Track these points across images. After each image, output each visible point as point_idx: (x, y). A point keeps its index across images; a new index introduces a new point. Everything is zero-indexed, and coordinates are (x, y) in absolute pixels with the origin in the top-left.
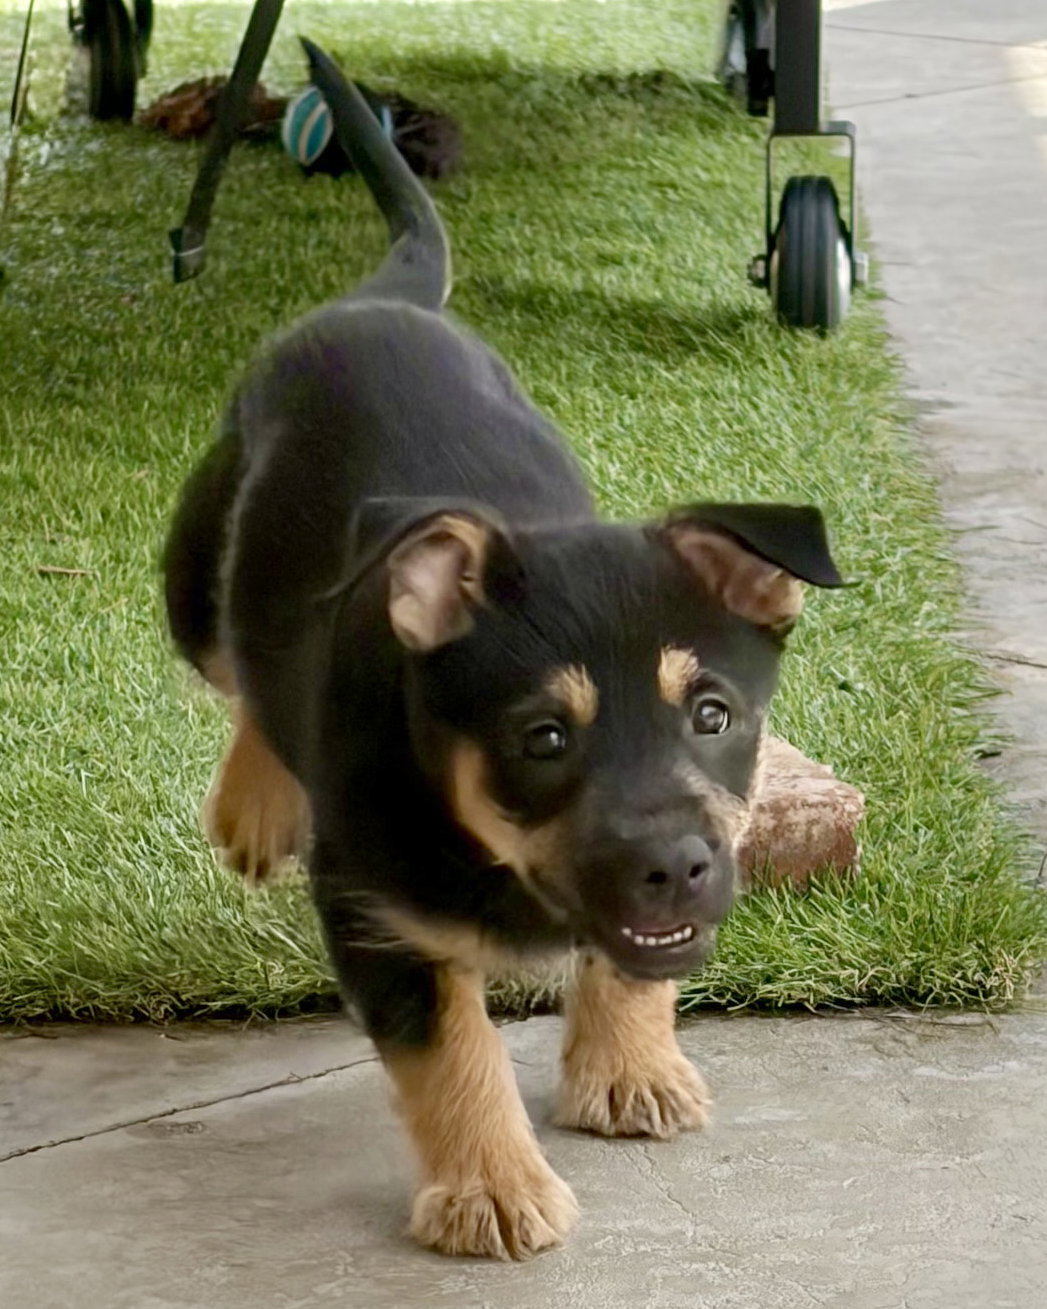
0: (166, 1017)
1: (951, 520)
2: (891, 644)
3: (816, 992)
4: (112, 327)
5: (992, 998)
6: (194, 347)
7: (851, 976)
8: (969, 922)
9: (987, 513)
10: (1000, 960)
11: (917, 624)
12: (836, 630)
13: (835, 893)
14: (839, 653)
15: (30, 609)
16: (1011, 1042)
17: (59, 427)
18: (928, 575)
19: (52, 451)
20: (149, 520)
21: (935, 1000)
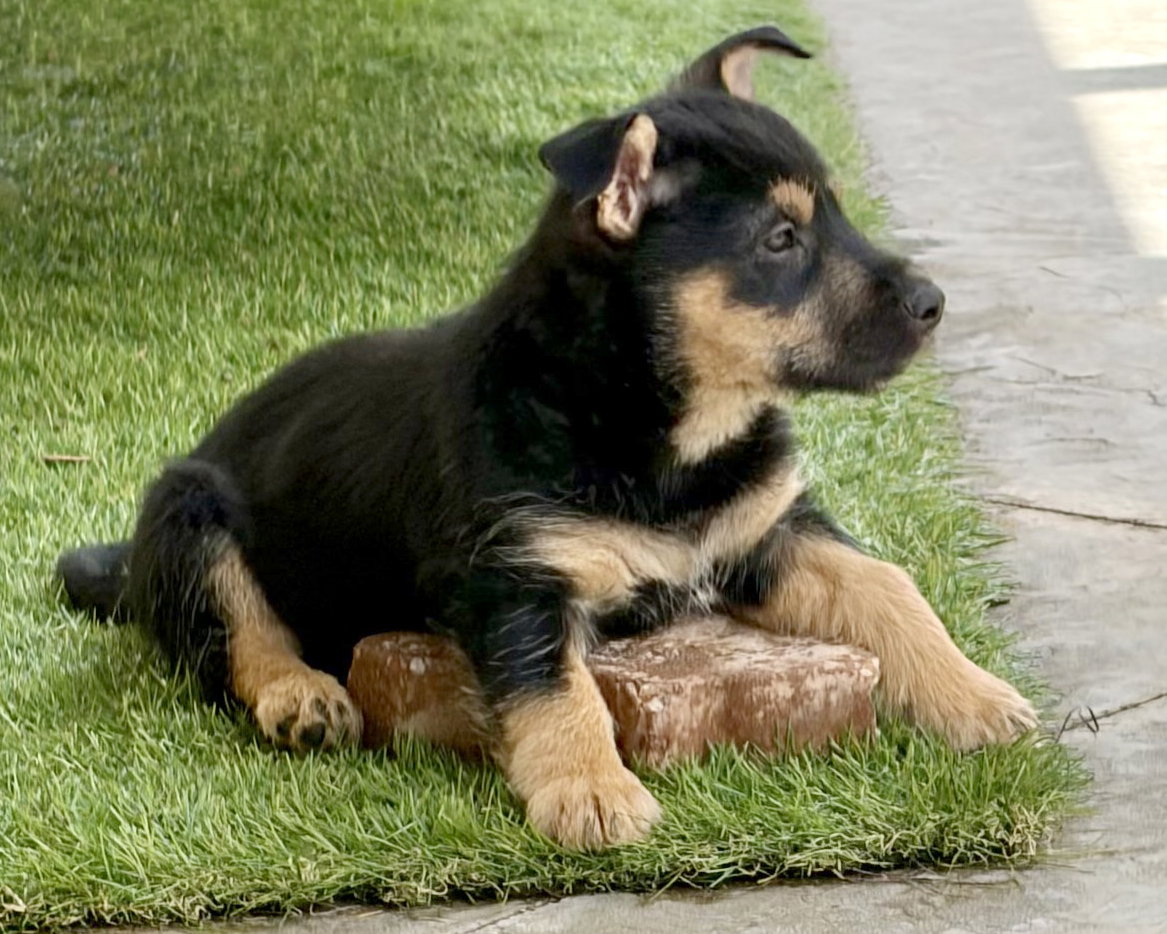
0: (201, 917)
1: (945, 363)
2: (895, 495)
3: (843, 859)
4: (102, 199)
5: (1015, 855)
6: (185, 217)
7: (876, 841)
8: (990, 779)
9: (980, 354)
10: (1021, 817)
11: (920, 472)
12: (841, 483)
13: (855, 757)
14: (845, 507)
15: (39, 501)
16: (1036, 899)
17: (55, 310)
18: (926, 423)
19: (50, 332)
20: (152, 402)
21: (959, 860)
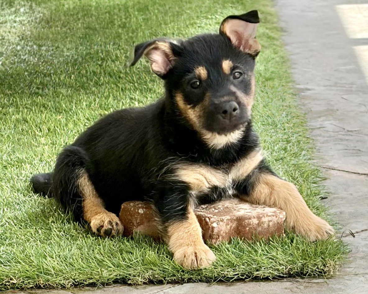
0: (71, 286)
1: (310, 125)
2: (293, 164)
3: (272, 274)
4: (50, 71)
5: (326, 274)
6: (75, 77)
7: (283, 268)
8: (319, 251)
9: (322, 123)
10: (329, 262)
11: (301, 158)
12: (276, 160)
13: (277, 243)
14: (277, 168)
15: (26, 160)
16: (332, 288)
17: (34, 103)
18: (304, 143)
19: (32, 110)
20: (63, 132)
21: (309, 275)
